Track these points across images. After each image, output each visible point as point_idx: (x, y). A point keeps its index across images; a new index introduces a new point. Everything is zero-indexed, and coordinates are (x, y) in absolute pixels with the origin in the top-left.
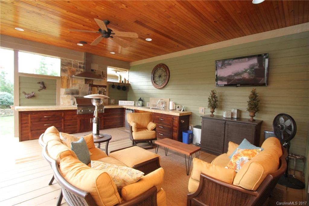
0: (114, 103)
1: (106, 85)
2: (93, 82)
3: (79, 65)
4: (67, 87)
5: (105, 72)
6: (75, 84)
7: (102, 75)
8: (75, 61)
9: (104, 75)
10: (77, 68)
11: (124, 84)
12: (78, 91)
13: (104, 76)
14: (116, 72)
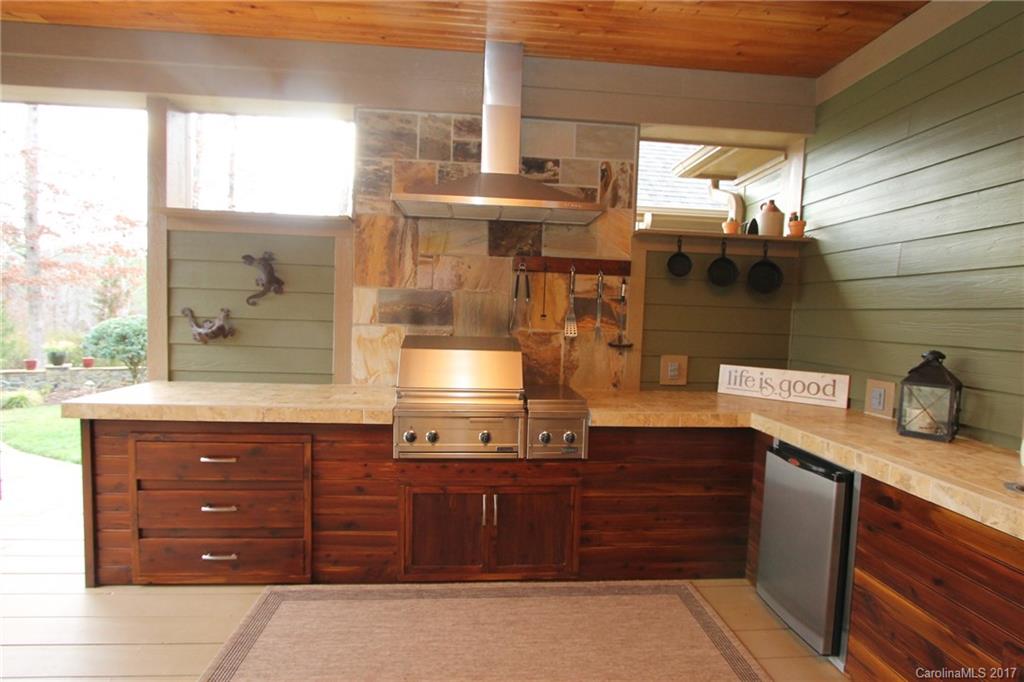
0: (683, 382)
1: (625, 256)
2: (538, 240)
3: (453, 137)
4: (387, 278)
5: (623, 171)
6: (431, 259)
7: (605, 186)
8: (435, 119)
9: (615, 189)
10: (448, 158)
11: (766, 243)
12: (451, 299)
13: (615, 199)
14: (716, 186)
